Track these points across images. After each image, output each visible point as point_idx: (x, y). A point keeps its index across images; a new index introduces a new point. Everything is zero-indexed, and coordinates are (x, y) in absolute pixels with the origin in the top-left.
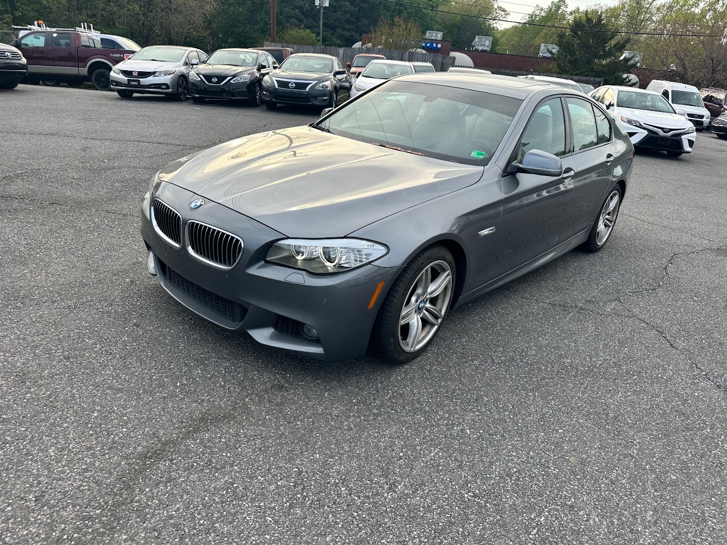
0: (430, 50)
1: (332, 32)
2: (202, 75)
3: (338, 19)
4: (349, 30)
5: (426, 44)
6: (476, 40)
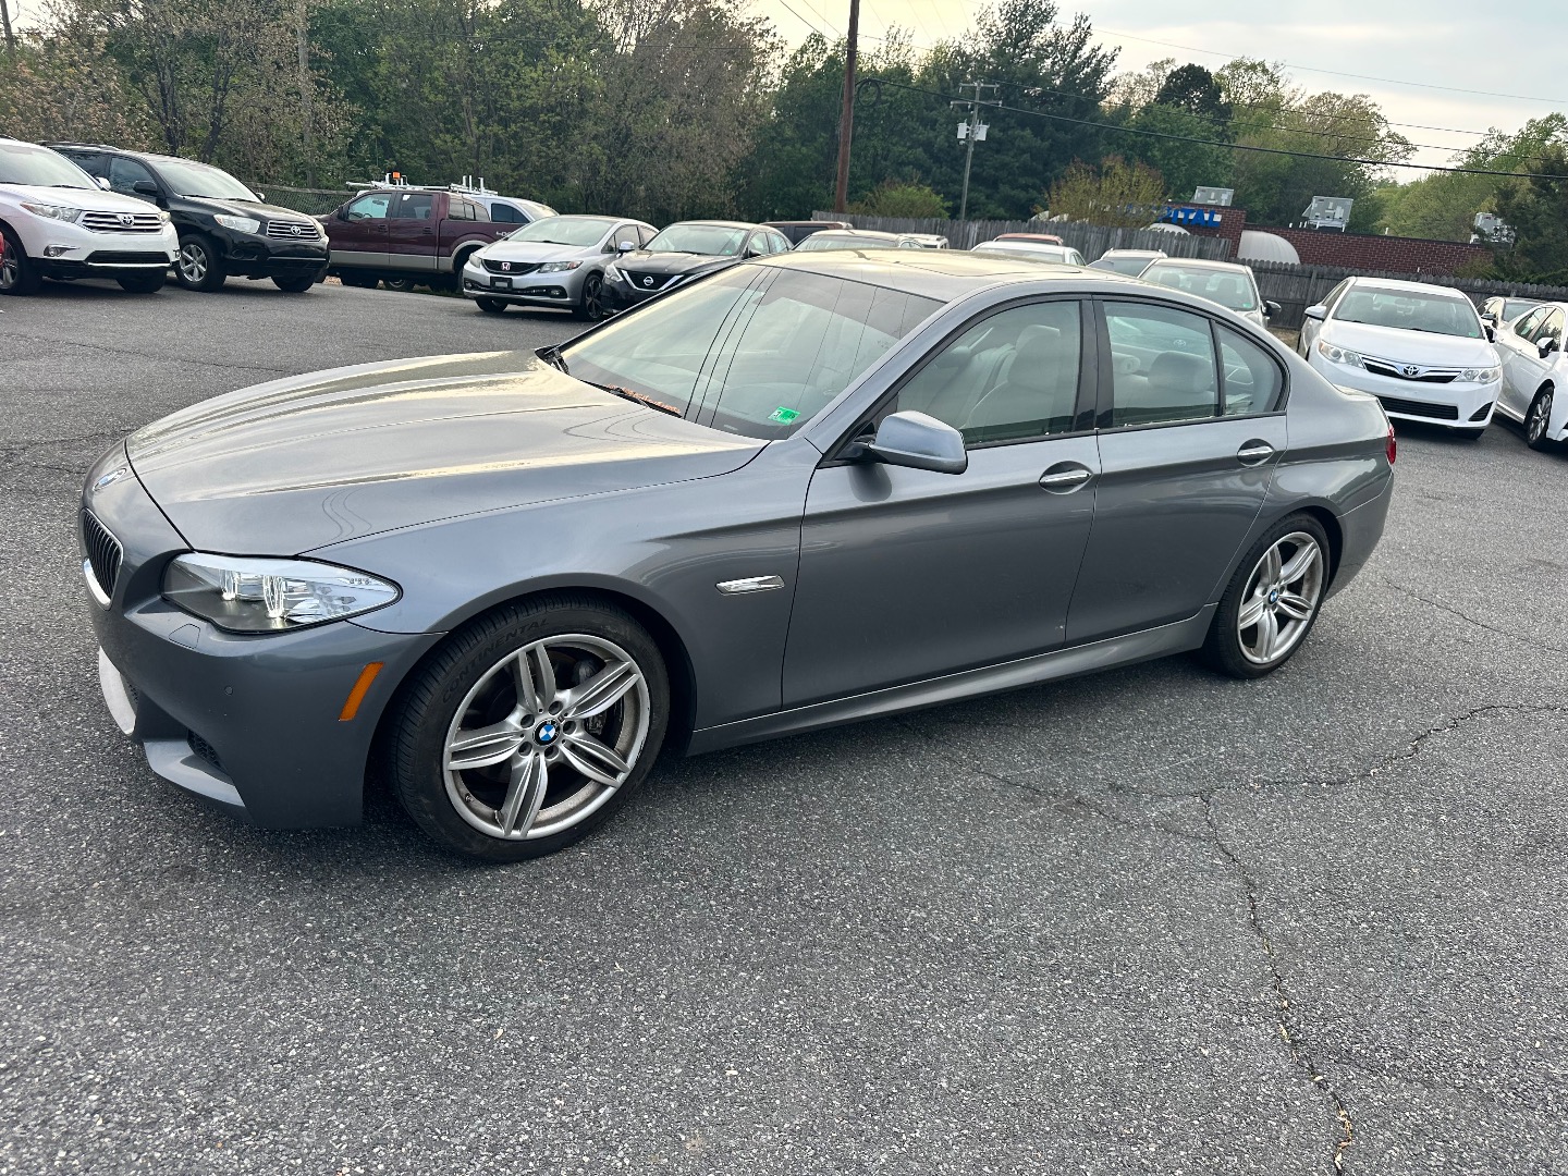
0: (1196, 227)
1: (989, 191)
2: (629, 272)
3: (1004, 166)
4: (1025, 188)
5: (1187, 215)
6: (1314, 204)
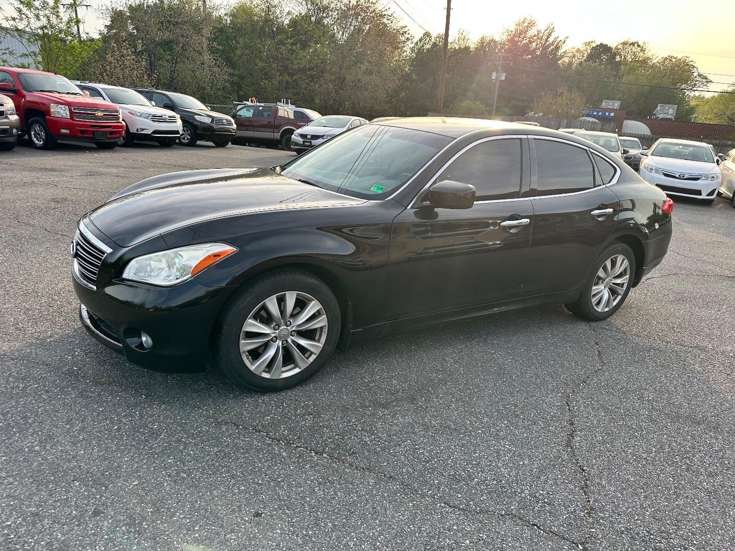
0: (602, 118)
1: (506, 103)
3: (514, 91)
5: (598, 113)
6: (659, 108)
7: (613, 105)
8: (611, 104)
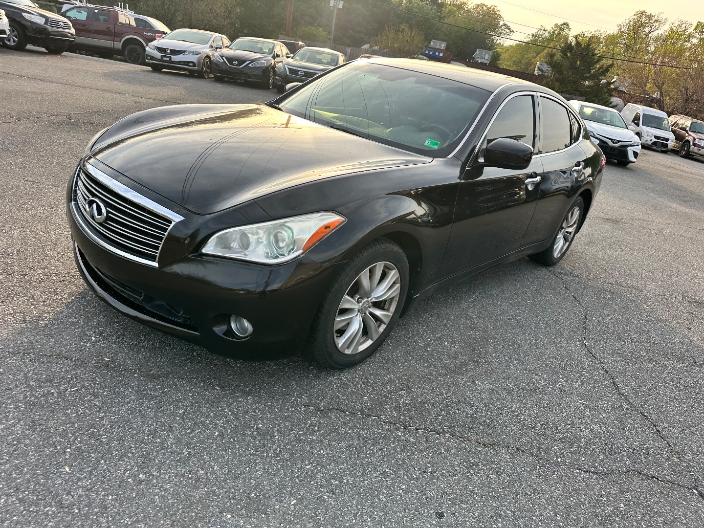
0: (432, 57)
2: (226, 58)
3: (350, 21)
5: (429, 52)
6: (477, 52)
7: (440, 45)
8: (438, 44)
